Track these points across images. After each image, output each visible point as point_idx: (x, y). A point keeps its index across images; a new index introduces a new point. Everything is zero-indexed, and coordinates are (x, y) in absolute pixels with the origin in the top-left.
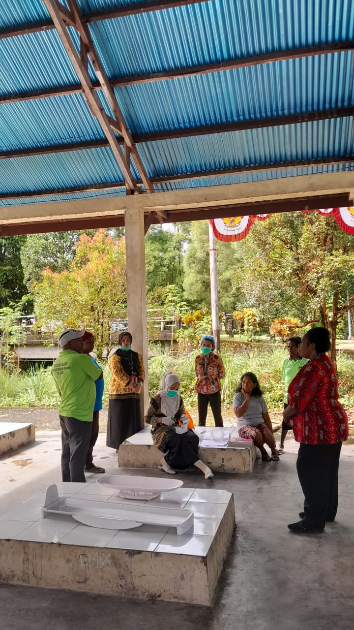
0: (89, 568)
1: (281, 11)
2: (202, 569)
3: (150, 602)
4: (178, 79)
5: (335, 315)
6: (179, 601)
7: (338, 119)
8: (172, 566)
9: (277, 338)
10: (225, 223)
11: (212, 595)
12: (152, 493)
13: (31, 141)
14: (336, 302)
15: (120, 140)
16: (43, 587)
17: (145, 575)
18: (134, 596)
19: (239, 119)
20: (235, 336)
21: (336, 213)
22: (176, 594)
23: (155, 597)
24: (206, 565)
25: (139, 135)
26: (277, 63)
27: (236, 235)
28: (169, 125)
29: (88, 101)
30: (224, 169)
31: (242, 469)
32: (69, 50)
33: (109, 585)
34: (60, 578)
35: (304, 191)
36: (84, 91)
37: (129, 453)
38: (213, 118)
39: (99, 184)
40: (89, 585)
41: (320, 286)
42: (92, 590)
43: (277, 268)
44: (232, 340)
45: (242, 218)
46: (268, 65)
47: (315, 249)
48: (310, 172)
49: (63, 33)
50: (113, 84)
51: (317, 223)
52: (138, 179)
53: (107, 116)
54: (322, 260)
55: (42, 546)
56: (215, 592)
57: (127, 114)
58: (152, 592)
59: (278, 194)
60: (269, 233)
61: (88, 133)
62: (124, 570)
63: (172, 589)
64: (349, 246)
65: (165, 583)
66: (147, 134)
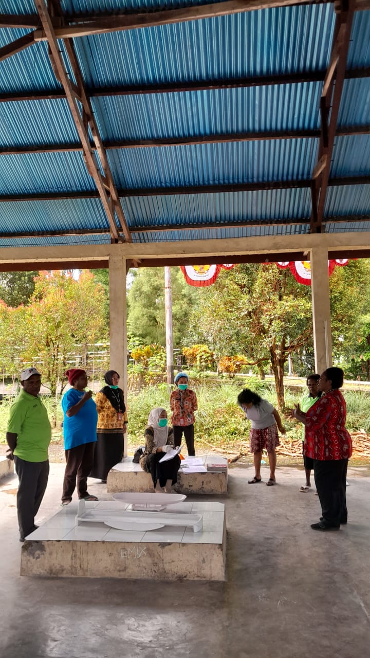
0: (128, 559)
1: (257, 102)
2: (219, 553)
3: (179, 581)
4: (165, 148)
5: (283, 353)
6: (201, 579)
7: (298, 189)
8: (196, 553)
9: (225, 374)
10: (195, 270)
12: (160, 506)
14: (284, 342)
15: (108, 193)
16: (88, 577)
17: (174, 562)
18: (165, 578)
19: (214, 183)
21: (292, 266)
22: (199, 574)
23: (183, 578)
24: (222, 550)
25: (123, 191)
26: (251, 142)
28: (151, 183)
29: (87, 163)
31: (220, 491)
32: (77, 122)
33: (145, 571)
34: (103, 569)
35: (269, 250)
36: (84, 154)
37: (117, 480)
38: (191, 180)
39: (79, 229)
40: (128, 573)
41: (273, 327)
42: (130, 576)
43: (234, 309)
45: (210, 266)
46: (243, 143)
47: (268, 293)
48: (272, 232)
49: (74, 109)
50: (106, 147)
51: (271, 270)
53: (102, 176)
54: (275, 303)
55: (88, 544)
57: (114, 171)
58: (180, 573)
59: (247, 250)
60: (227, 277)
61: (75, 185)
62: (157, 558)
63: (196, 570)
64: (299, 292)
65: (190, 566)
66: (131, 190)
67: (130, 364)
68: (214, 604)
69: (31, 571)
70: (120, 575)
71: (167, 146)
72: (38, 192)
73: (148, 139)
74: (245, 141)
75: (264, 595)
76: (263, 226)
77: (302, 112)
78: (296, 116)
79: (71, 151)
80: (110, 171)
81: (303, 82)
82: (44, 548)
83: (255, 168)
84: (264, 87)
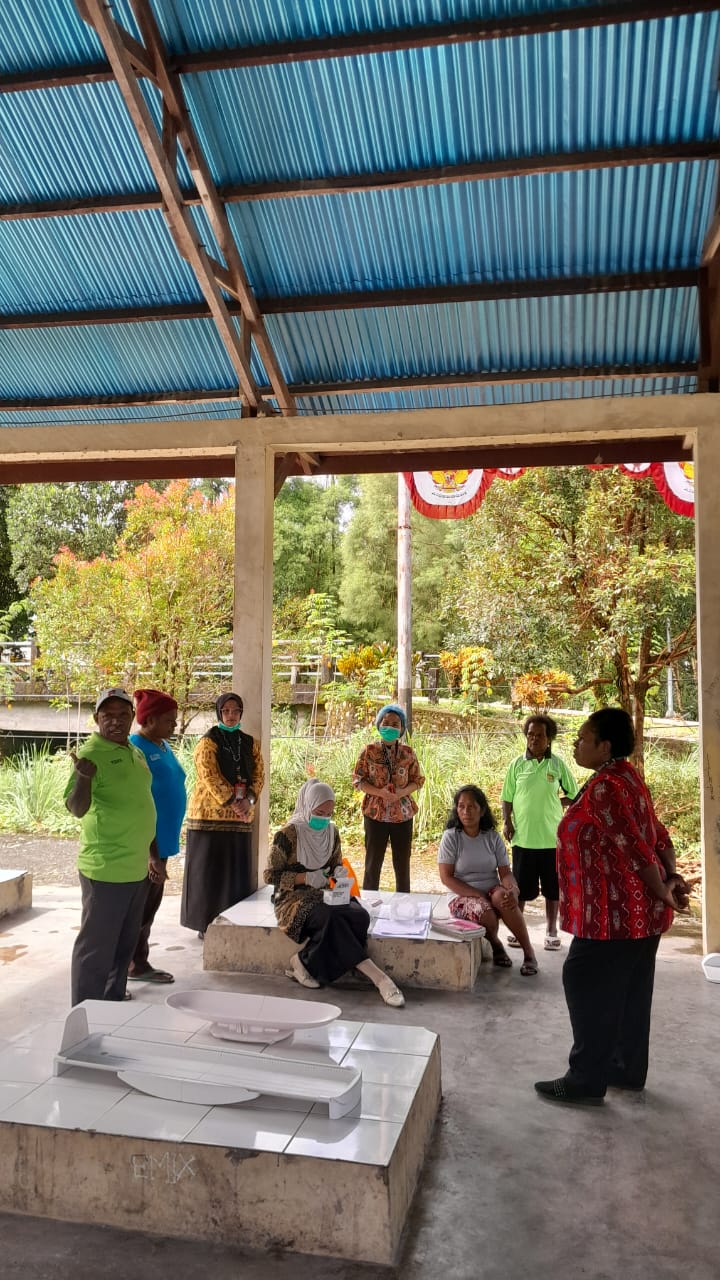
1: (566, 75)
2: (379, 1192)
3: (272, 1254)
4: (356, 195)
5: (645, 670)
6: (331, 1255)
7: (669, 291)
8: (319, 1183)
10: (434, 481)
11: (396, 1244)
12: (276, 1030)
13: (49, 298)
14: (647, 646)
15: (232, 306)
16: (54, 1217)
17: (263, 1201)
18: (238, 1241)
19: (472, 279)
20: (442, 701)
21: (657, 473)
22: (325, 1240)
23: (283, 1246)
24: (387, 1183)
25: (271, 300)
26: (553, 176)
27: (455, 507)
28: (332, 282)
29: (172, 227)
30: (438, 375)
31: (455, 983)
32: (141, 126)
33: (190, 1218)
34: (90, 1201)
35: (596, 430)
36: (166, 209)
37: (226, 943)
38: (421, 273)
39: (185, 390)
40: (149, 1217)
41: (618, 614)
42: (155, 1228)
43: (533, 574)
44: (435, 709)
45: (470, 472)
46: (535, 179)
47: (611, 538)
48: (608, 391)
49: (130, 94)
50: (225, 197)
51: (617, 488)
52: (264, 384)
53: (209, 258)
54: (623, 562)
55: (56, 1135)
56: (401, 1238)
58: (277, 1233)
59: (544, 432)
60: (519, 503)
61: (168, 288)
62: (222, 1188)
63: (317, 1230)
64: (679, 536)
65: (303, 1218)
66: (288, 297)
67: (333, 683)
70: (130, 1223)
71: (361, 191)
72: (90, 306)
73: (318, 176)
76: (589, 380)
77: (676, 96)
78: (662, 106)
80: (239, 256)
81: (676, 15)
83: (567, 242)
84: (582, 31)
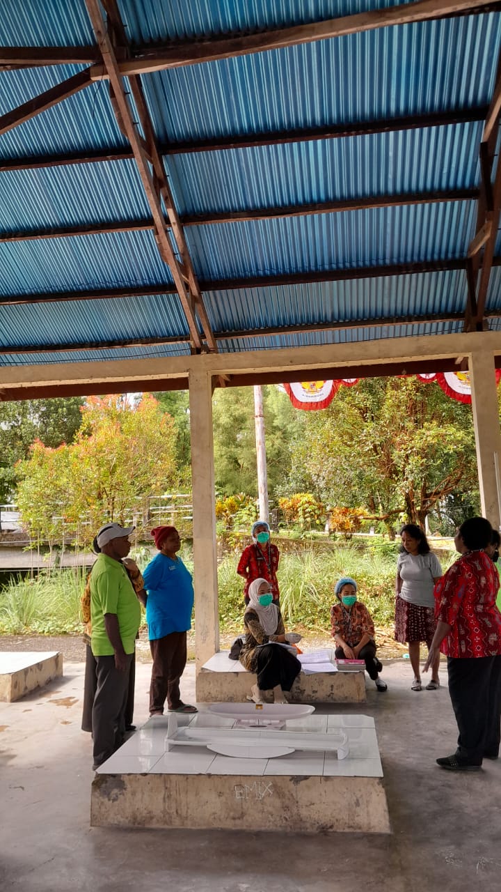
0: (245, 800)
1: (391, 154)
2: (380, 791)
3: (322, 834)
4: (264, 221)
5: (425, 502)
6: (356, 831)
7: (447, 272)
8: (346, 790)
9: (339, 534)
10: (303, 388)
12: (278, 721)
14: (426, 487)
15: (187, 286)
16: (189, 827)
17: (313, 804)
18: (301, 829)
19: (331, 268)
20: (282, 531)
21: (441, 378)
22: (351, 823)
23: (327, 829)
24: (384, 787)
25: (208, 282)
26: (382, 209)
27: (317, 403)
28: (245, 271)
29: (160, 244)
31: (357, 698)
32: (148, 188)
33: (271, 819)
34: (210, 815)
36: (156, 233)
37: (210, 683)
38: (299, 265)
39: (146, 337)
40: (247, 821)
41: (410, 466)
42: (250, 827)
43: (354, 443)
44: (278, 536)
45: (324, 382)
46: (371, 211)
47: (402, 419)
48: (410, 332)
50: (184, 223)
51: (404, 388)
52: (202, 332)
53: (179, 263)
54: (412, 433)
55: (187, 778)
57: (195, 256)
58: (322, 822)
59: (380, 358)
60: (342, 399)
61: (141, 275)
62: (289, 799)
63: (346, 818)
64: (444, 416)
65: (337, 811)
66: (217, 281)
68: (380, 870)
69: (106, 819)
70: (235, 825)
71: (267, 219)
72: (90, 288)
73: (241, 210)
74: (374, 209)
75: (452, 855)
76: (398, 325)
77: (454, 165)
78: (445, 171)
79: (136, 231)
80: (189, 255)
81: (454, 123)
82: (124, 785)
83: (388, 245)
84: (401, 132)
